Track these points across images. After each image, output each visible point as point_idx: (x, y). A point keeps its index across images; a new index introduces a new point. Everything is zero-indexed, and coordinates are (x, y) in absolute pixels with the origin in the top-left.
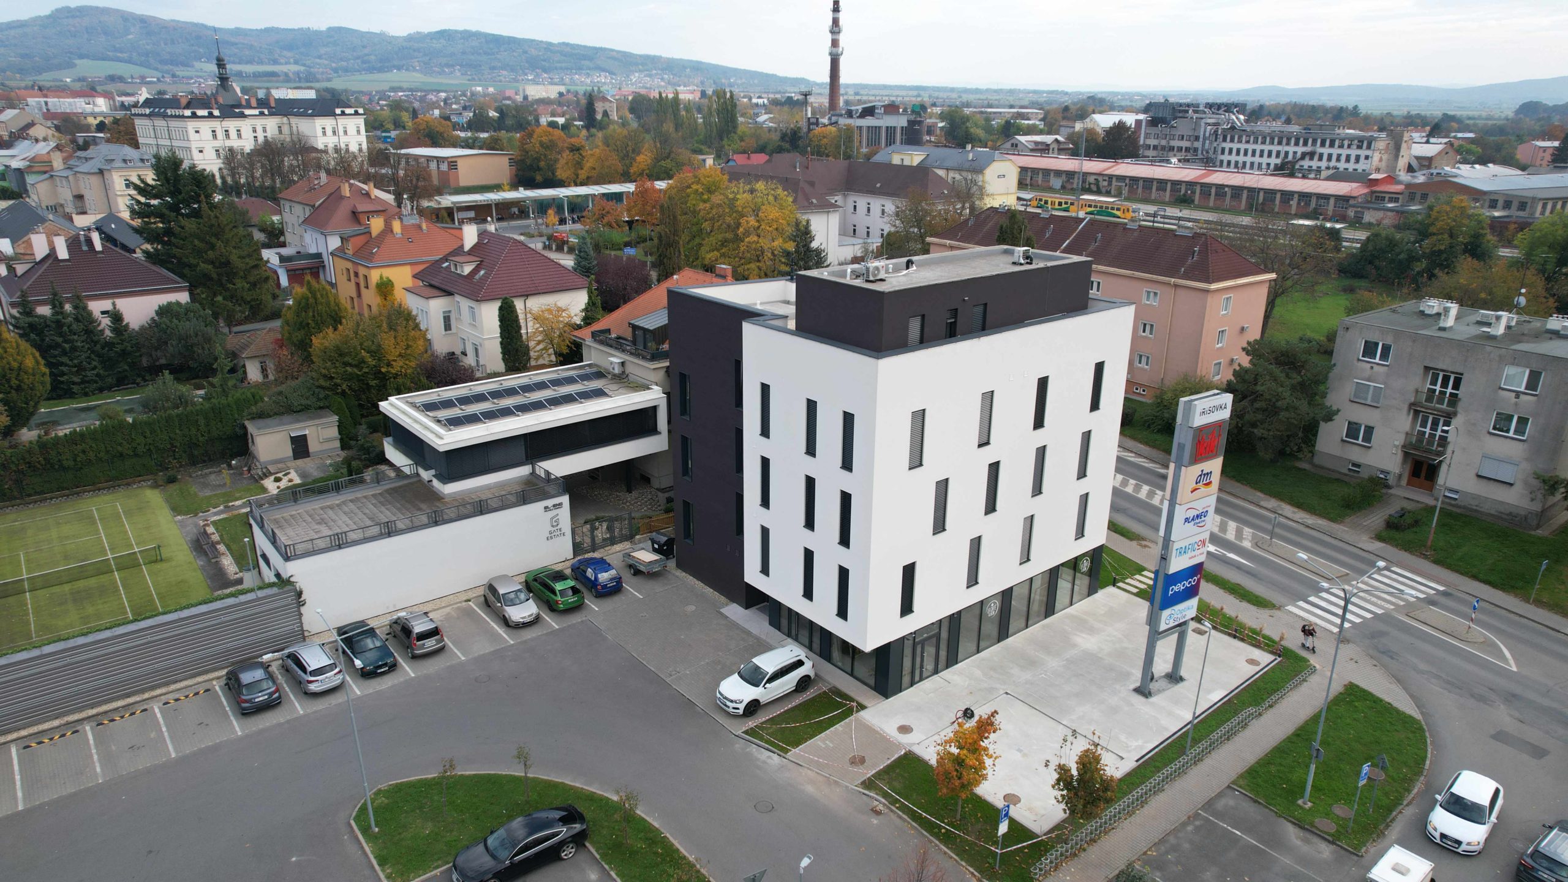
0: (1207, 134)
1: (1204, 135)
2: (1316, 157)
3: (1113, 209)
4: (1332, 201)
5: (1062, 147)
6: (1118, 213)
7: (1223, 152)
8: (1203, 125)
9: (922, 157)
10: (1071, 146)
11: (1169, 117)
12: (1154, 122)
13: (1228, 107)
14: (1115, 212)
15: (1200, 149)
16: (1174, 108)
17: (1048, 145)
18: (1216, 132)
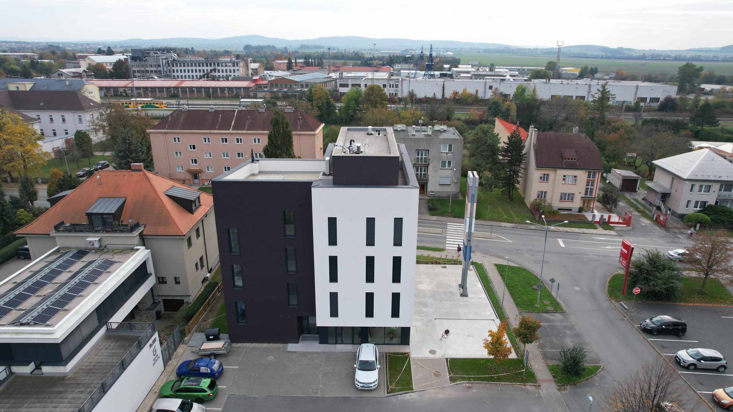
0: (164, 64)
1: (163, 64)
2: (217, 71)
3: (154, 104)
4: (242, 90)
5: (88, 74)
6: (157, 105)
7: (174, 72)
8: (161, 59)
9: (32, 85)
10: (93, 73)
11: (141, 56)
12: (134, 58)
13: (168, 50)
14: (155, 105)
15: (162, 71)
16: (142, 52)
17: (80, 74)
18: (168, 62)
